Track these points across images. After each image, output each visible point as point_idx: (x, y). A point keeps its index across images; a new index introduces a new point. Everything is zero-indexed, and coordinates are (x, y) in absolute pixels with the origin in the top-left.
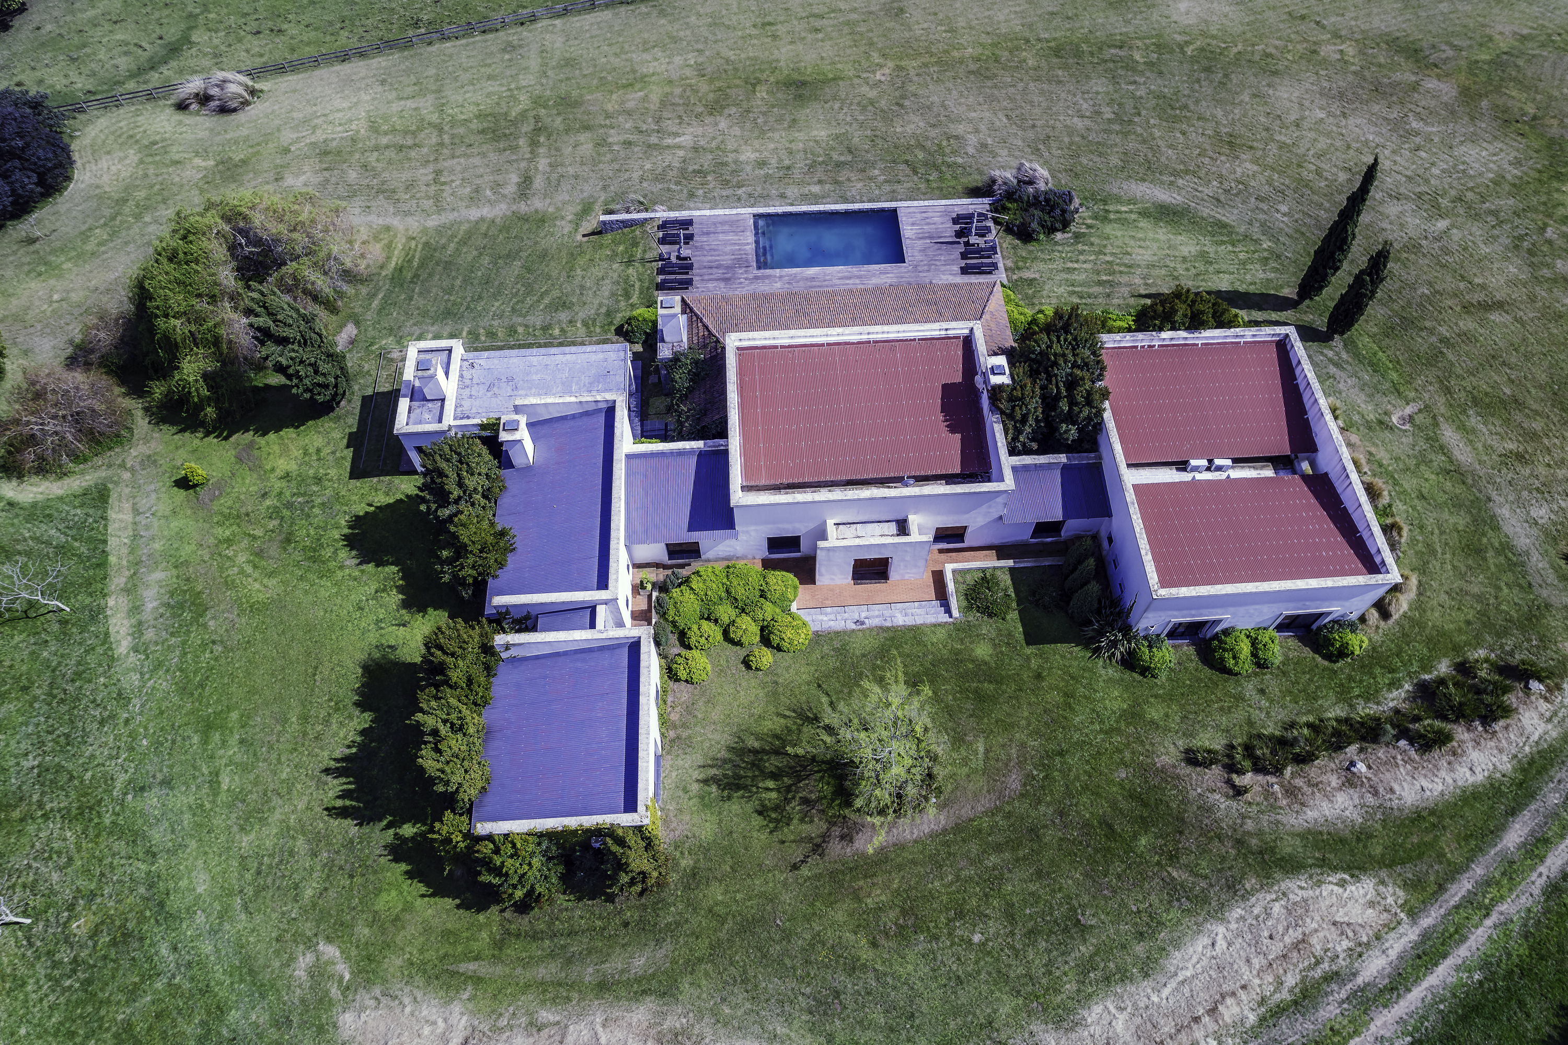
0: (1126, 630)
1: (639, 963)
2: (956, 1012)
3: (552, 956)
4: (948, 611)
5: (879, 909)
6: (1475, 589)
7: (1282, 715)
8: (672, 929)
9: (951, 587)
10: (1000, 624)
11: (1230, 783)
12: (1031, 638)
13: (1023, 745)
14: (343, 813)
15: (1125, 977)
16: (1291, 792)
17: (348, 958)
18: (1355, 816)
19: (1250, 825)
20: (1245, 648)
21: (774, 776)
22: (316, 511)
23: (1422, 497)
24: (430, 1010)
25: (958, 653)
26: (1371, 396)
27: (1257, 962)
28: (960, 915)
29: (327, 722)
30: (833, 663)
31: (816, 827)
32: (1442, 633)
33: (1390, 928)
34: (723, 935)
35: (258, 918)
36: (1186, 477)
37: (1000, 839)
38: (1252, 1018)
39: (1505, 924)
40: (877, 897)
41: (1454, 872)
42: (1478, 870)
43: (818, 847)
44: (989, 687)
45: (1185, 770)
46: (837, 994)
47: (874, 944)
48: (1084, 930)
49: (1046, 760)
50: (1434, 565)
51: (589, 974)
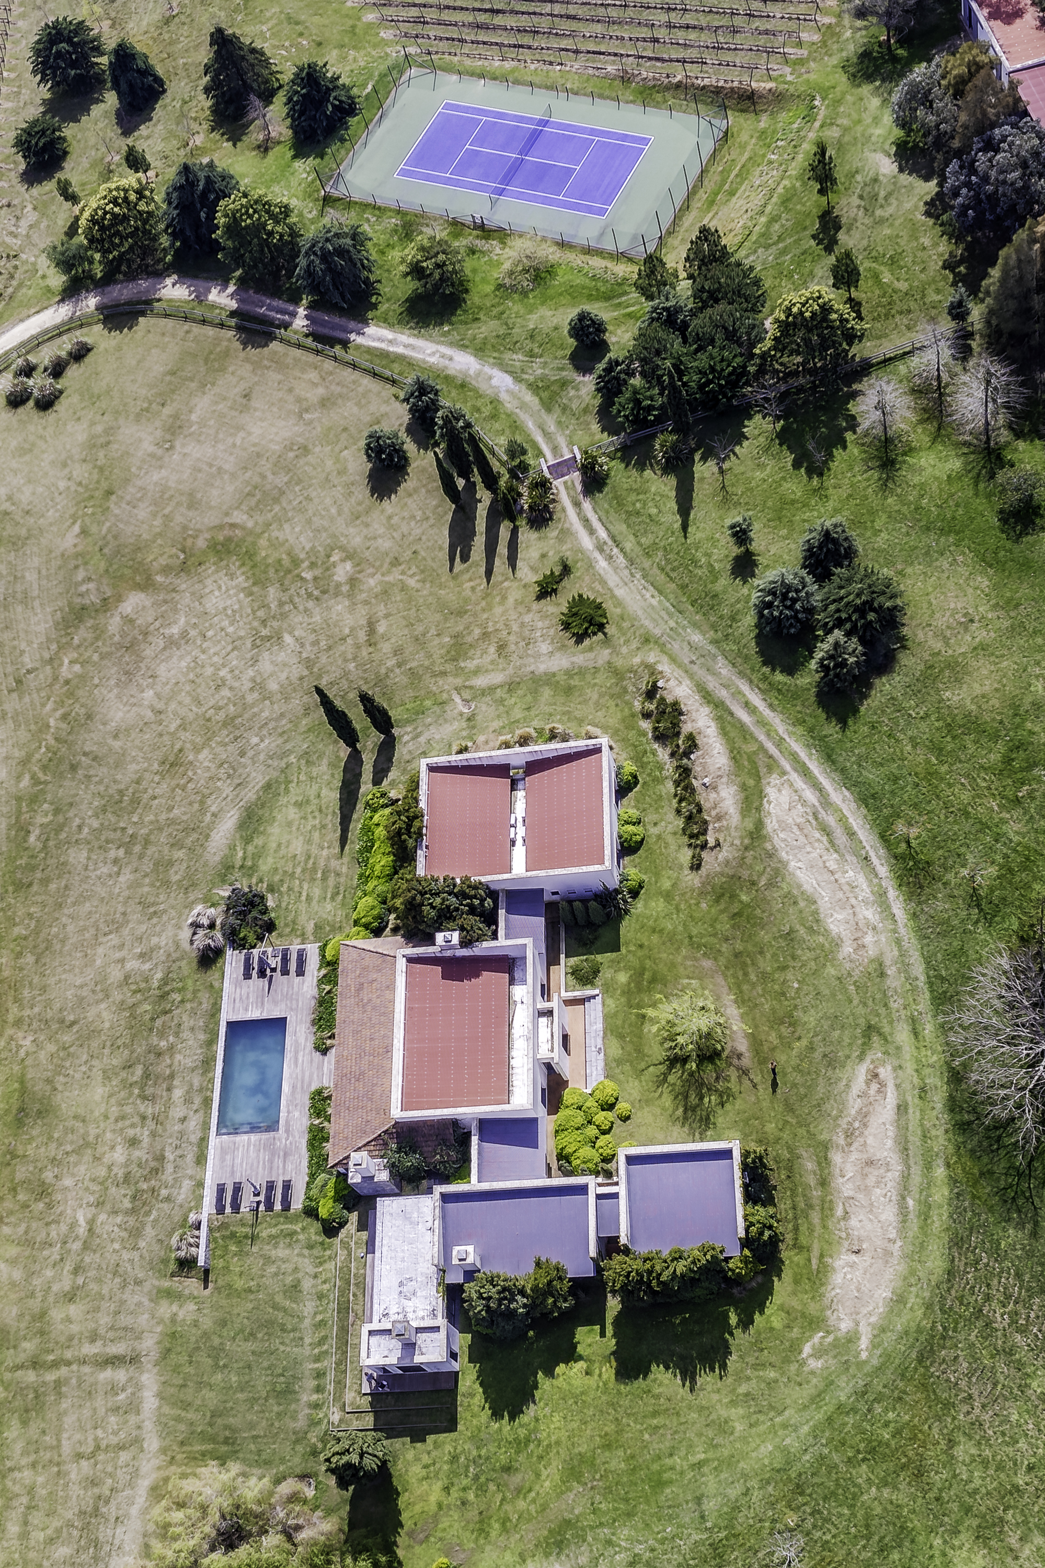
0: (617, 891)
1: (810, 1165)
2: (834, 995)
3: (807, 1217)
4: (594, 997)
5: (781, 1037)
6: (595, 696)
7: (671, 816)
8: (790, 1149)
9: (577, 994)
10: (606, 965)
11: (712, 849)
12: (616, 948)
13: (685, 958)
14: (724, 1366)
15: (816, 912)
16: (719, 818)
17: (811, 1337)
18: (733, 789)
19: (737, 842)
20: (630, 828)
21: (701, 1098)
22: (483, 1452)
23: (528, 709)
24: (837, 1278)
25: (623, 993)
26: (446, 721)
27: (809, 849)
28: (783, 994)
29: (657, 1397)
30: (627, 1067)
31: (733, 1073)
32: (623, 720)
33: (791, 785)
34: (794, 1121)
35: (788, 1401)
36: (519, 842)
37: (740, 974)
38: (835, 856)
39: (790, 734)
40: (773, 1038)
41: (762, 748)
42: (762, 738)
43: (745, 1072)
44: (647, 975)
45: (703, 871)
46: (825, 1056)
47: (799, 1038)
48: (792, 931)
49: (694, 945)
50: (577, 714)
51: (816, 1193)
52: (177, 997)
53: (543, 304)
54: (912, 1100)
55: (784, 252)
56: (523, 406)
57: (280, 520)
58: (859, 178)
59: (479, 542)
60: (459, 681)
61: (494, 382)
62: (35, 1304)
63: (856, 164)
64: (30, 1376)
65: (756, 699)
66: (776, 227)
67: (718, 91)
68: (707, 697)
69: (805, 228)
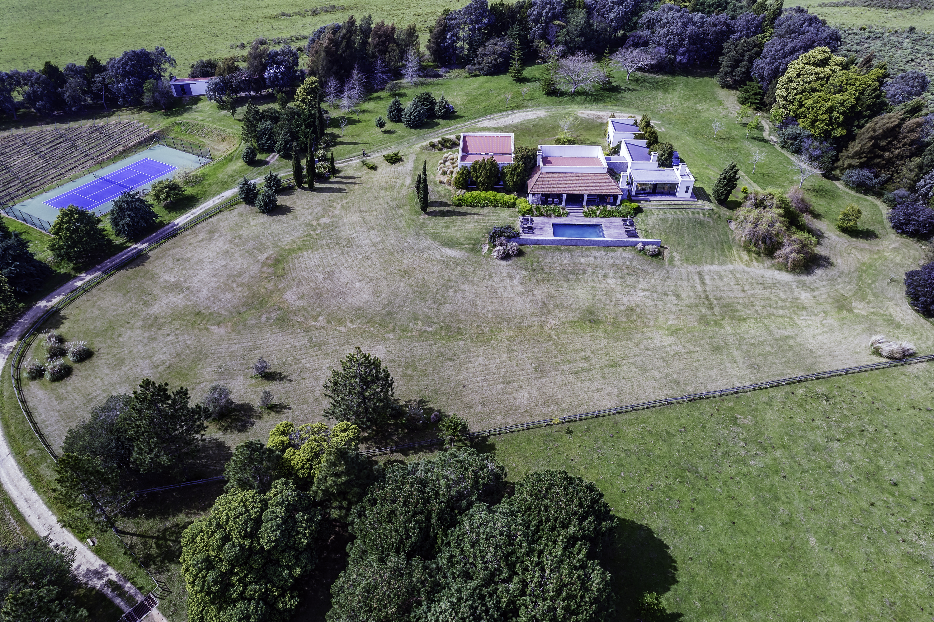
52: (535, 265)
57: (276, 242)
62: (684, 309)
64: (717, 310)
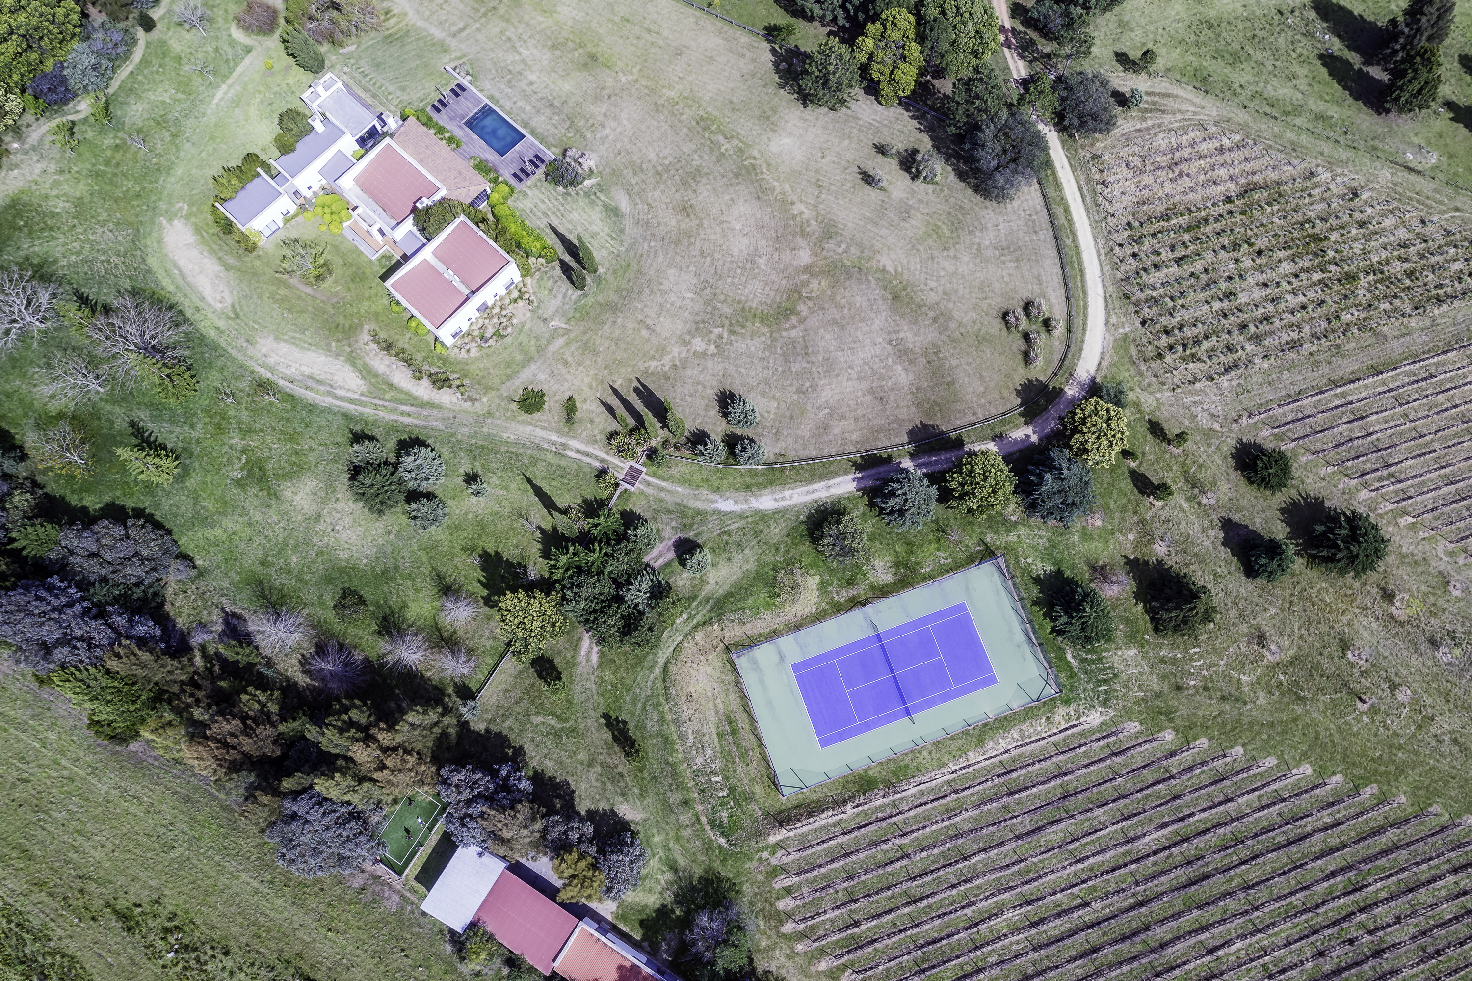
1: (230, 261)
2: (263, 320)
16: (376, 355)
18: (380, 371)
19: (359, 351)
24: (190, 233)
27: (321, 369)
28: (289, 309)
33: (354, 391)
35: (182, 188)
38: (306, 374)
39: (375, 414)
41: (383, 399)
42: (387, 404)
46: (250, 298)
47: (268, 298)
48: (303, 333)
51: (220, 254)
53: (757, 572)
54: (200, 304)
55: (634, 702)
56: (696, 497)
57: (770, 348)
58: (636, 790)
59: (639, 405)
60: (572, 335)
61: (731, 502)
63: (648, 801)
65: (407, 420)
66: (655, 716)
67: (810, 814)
68: (430, 405)
69: (636, 727)
